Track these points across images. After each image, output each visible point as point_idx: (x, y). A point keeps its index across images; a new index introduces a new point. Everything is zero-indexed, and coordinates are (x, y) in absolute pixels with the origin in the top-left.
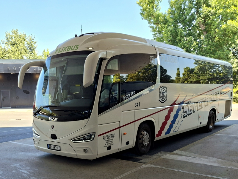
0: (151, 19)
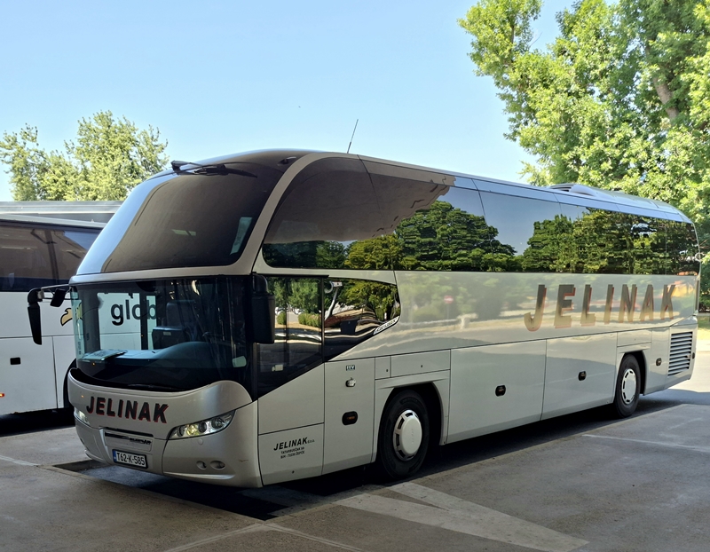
0: (503, 72)
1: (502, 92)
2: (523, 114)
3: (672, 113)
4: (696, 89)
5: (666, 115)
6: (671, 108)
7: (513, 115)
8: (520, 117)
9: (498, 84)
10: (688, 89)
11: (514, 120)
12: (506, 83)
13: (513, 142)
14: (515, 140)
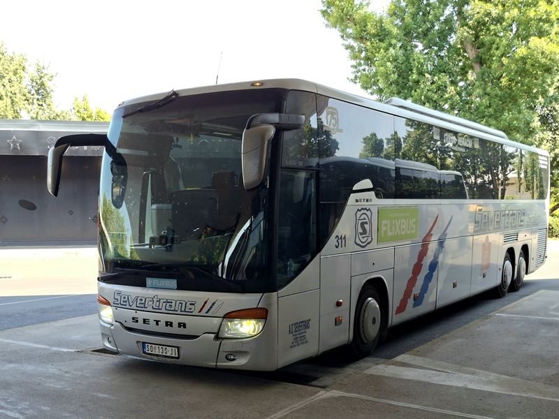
0: (347, 27)
1: (347, 43)
2: (362, 62)
3: (477, 67)
4: (497, 49)
5: (472, 68)
6: (476, 62)
7: (354, 63)
8: (360, 64)
9: (342, 37)
10: (490, 49)
11: (355, 67)
12: (349, 36)
13: (355, 84)
14: (356, 83)
